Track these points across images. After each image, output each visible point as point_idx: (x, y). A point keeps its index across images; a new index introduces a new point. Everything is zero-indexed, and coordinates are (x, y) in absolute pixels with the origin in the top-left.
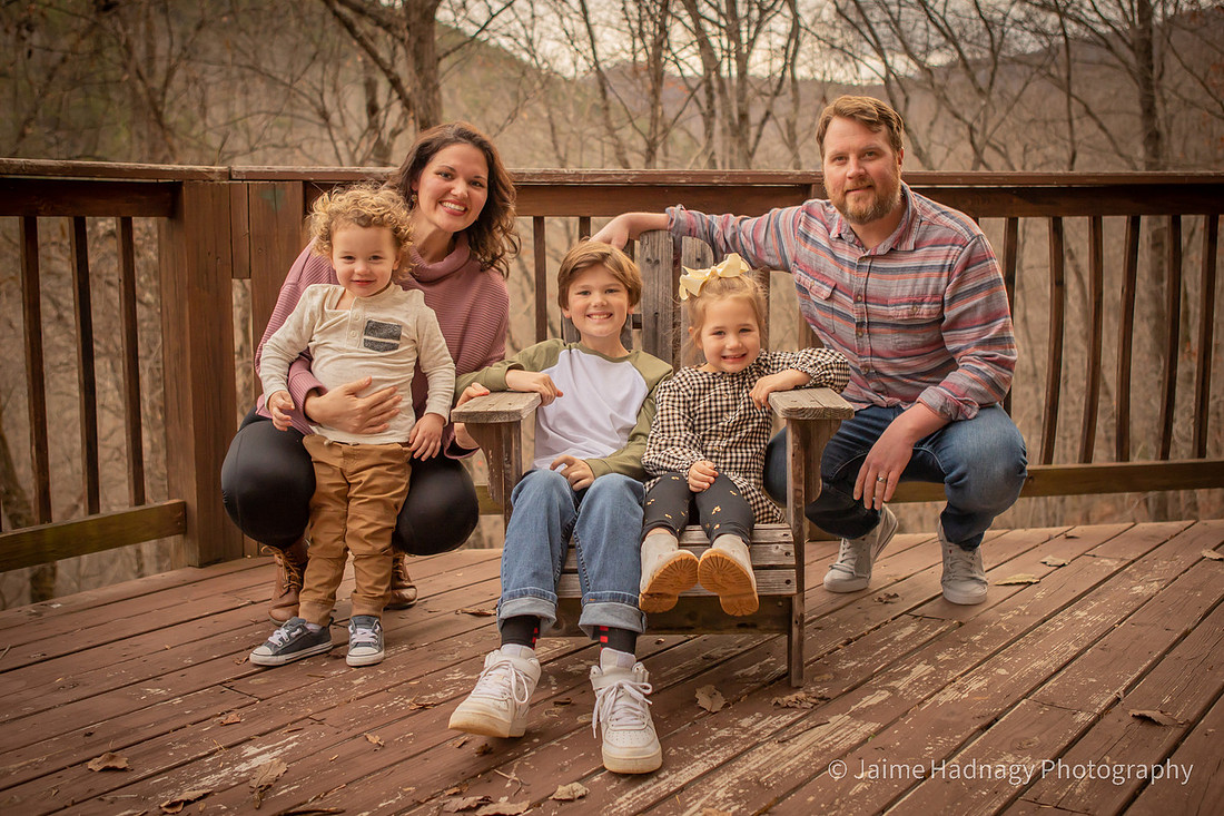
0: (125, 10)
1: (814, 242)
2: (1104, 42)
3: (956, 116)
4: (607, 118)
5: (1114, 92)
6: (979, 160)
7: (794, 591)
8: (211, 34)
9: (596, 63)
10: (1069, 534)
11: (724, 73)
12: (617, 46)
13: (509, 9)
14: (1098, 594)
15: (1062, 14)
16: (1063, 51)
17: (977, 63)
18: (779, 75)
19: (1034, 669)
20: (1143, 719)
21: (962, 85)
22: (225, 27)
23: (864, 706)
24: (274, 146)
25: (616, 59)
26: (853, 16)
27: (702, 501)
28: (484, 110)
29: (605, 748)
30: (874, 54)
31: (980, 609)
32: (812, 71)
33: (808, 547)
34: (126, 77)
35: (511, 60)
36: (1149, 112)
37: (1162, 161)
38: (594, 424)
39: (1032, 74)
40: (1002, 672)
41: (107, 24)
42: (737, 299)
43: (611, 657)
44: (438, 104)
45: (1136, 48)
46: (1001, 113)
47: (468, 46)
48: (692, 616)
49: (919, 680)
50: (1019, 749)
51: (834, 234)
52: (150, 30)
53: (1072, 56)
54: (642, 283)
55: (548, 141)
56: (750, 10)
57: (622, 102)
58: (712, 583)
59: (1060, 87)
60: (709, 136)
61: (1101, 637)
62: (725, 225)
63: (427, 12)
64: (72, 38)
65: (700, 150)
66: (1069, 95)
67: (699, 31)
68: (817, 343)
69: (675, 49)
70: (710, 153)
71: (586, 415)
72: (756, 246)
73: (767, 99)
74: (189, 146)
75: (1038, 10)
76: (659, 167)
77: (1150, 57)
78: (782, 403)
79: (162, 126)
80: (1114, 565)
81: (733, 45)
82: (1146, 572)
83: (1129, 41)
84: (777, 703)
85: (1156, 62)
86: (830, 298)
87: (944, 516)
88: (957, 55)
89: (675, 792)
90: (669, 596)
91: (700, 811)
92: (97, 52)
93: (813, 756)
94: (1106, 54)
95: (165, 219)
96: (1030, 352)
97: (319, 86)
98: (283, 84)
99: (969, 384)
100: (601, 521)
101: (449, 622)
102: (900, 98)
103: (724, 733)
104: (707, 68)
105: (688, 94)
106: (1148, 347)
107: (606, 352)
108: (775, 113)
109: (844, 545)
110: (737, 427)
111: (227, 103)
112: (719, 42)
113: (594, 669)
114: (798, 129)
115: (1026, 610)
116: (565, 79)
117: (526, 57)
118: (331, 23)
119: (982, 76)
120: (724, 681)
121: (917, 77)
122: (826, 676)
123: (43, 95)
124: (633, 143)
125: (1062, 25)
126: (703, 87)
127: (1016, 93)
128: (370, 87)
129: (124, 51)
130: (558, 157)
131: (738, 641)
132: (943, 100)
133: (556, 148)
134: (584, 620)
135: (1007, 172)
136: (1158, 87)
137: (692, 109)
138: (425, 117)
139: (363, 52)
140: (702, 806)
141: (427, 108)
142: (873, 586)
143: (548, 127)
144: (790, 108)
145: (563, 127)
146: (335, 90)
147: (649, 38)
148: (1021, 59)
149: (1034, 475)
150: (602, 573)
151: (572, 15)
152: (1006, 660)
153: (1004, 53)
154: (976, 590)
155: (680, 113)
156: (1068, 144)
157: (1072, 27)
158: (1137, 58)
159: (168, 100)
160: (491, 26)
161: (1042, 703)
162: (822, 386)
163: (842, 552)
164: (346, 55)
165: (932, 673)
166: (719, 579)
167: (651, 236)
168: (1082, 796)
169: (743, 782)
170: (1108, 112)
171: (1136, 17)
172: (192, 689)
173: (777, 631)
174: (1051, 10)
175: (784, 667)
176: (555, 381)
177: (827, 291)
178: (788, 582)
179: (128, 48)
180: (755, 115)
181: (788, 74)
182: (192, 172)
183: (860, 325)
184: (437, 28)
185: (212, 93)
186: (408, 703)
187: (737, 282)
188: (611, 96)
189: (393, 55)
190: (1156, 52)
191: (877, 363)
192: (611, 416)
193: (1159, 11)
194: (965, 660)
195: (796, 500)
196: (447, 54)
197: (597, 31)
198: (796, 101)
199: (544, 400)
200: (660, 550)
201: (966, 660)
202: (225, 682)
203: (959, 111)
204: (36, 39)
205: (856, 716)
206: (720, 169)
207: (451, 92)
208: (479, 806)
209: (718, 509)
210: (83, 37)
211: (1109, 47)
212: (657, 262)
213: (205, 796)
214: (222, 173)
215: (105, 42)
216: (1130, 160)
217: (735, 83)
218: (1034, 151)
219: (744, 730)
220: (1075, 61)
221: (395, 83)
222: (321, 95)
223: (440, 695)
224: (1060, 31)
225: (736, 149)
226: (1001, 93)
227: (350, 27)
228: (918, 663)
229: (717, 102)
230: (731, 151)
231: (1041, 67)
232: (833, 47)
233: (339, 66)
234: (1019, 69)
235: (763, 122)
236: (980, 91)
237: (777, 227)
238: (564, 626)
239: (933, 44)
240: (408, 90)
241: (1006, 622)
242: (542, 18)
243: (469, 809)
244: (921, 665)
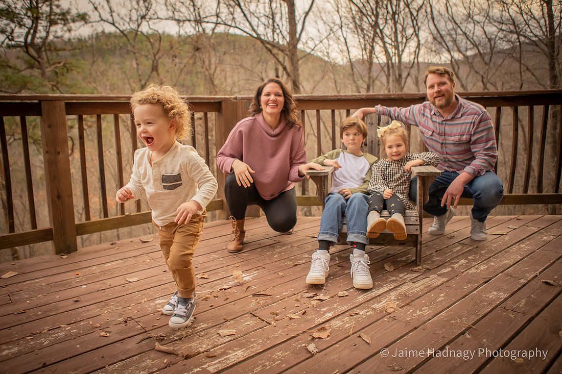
0: (203, 50)
1: (427, 116)
2: (534, 43)
3: (477, 72)
4: (353, 78)
5: (539, 62)
6: (485, 87)
7: (419, 233)
8: (228, 56)
9: (350, 59)
10: (518, 218)
11: (393, 61)
12: (357, 54)
13: (321, 44)
14: (529, 239)
15: (518, 34)
16: (518, 48)
17: (485, 53)
18: (412, 61)
19: (505, 264)
20: (546, 283)
21: (479, 62)
22: (232, 54)
23: (442, 272)
24: (247, 90)
25: (357, 58)
26: (439, 39)
27: (387, 202)
28: (313, 77)
29: (354, 281)
30: (447, 52)
31: (485, 242)
32: (424, 59)
33: (423, 219)
34: (203, 70)
35: (321, 59)
36: (552, 68)
37: (557, 86)
38: (351, 177)
39: (506, 57)
40: (493, 264)
41: (197, 54)
42: (395, 136)
43: (357, 252)
44: (298, 75)
45: (548, 45)
46: (494, 71)
47: (307, 56)
48: (384, 240)
49: (462, 265)
50: (498, 290)
51: (432, 113)
52: (210, 57)
53: (522, 49)
54: (368, 131)
55: (334, 86)
56: (402, 39)
57: (359, 72)
58: (391, 229)
59: (517, 61)
60: (388, 82)
61: (530, 254)
62: (395, 111)
63: (295, 45)
64: (187, 59)
65: (385, 88)
66: (520, 63)
67: (385, 47)
68: (427, 150)
69: (376, 54)
70: (388, 88)
71: (348, 173)
72: (406, 117)
73: (408, 70)
74: (222, 91)
75: (509, 34)
76: (371, 93)
77: (554, 48)
78: (415, 170)
79: (214, 85)
80: (536, 229)
81: (396, 52)
82: (549, 232)
83: (545, 43)
84: (412, 270)
85: (556, 49)
86: (432, 135)
87: (472, 210)
88: (477, 51)
89: (377, 296)
90: (377, 233)
91: (385, 302)
92: (195, 63)
93: (425, 287)
94: (535, 48)
95: (217, 113)
96: (503, 155)
97: (261, 71)
98: (249, 70)
99: (481, 164)
100: (354, 209)
101: (303, 239)
102: (456, 67)
103: (394, 278)
104: (388, 60)
105: (381, 69)
106: (550, 154)
107: (355, 154)
108: (411, 74)
109: (435, 219)
110: (399, 179)
111: (232, 77)
112: (391, 50)
113: (351, 255)
114: (419, 79)
115: (502, 243)
116: (340, 65)
117: (326, 59)
118: (265, 50)
119: (487, 58)
120: (394, 262)
121: (462, 60)
122: (429, 262)
123: (179, 77)
124: (362, 86)
125: (518, 38)
126: (386, 67)
127: (500, 64)
128: (277, 70)
129: (202, 62)
130: (337, 91)
131: (398, 249)
132: (471, 67)
133: (336, 88)
134: (348, 240)
135: (496, 91)
136: (556, 59)
137: (383, 73)
138: (294, 79)
139: (275, 59)
140: (387, 301)
141: (295, 76)
142: (445, 233)
143: (333, 81)
144: (417, 72)
145: (339, 81)
146: (266, 71)
147: (368, 51)
148: (502, 52)
149: (505, 197)
150: (354, 225)
151: (342, 44)
152: (494, 260)
153: (495, 50)
154: (483, 236)
155: (379, 75)
156: (520, 81)
157: (522, 39)
158: (548, 49)
159: (215, 77)
160: (315, 49)
161: (507, 275)
162: (429, 165)
163: (435, 221)
164: (269, 60)
165: (467, 263)
166: (393, 228)
167: (370, 115)
168: (522, 308)
169: (400, 294)
170: (535, 69)
171: (548, 33)
173: (413, 246)
174: (514, 33)
175: (414, 258)
176: (339, 163)
177: (430, 133)
178: (417, 230)
179: (204, 62)
180: (404, 75)
181: (416, 61)
182: (225, 98)
183: (442, 144)
184: (298, 50)
185: (228, 74)
186: (291, 264)
187: (396, 130)
188: (355, 70)
189: (284, 60)
190: (556, 46)
191: (449, 156)
192: (357, 174)
193: (558, 31)
194: (478, 259)
195: (420, 203)
196: (301, 59)
197: (350, 49)
198: (419, 69)
199: (335, 169)
200: (374, 218)
203: (478, 71)
204: (177, 60)
205: (439, 275)
206: (391, 93)
207: (302, 71)
208: (314, 296)
209: (393, 205)
210: (191, 59)
211: (537, 45)
212: (373, 124)
213: (230, 287)
214: (233, 98)
215: (197, 60)
216: (544, 86)
217: (397, 64)
218: (506, 84)
219: (401, 278)
220: (523, 51)
221: (285, 68)
222: (262, 73)
223: (301, 262)
224: (517, 40)
225: (397, 86)
226: (494, 64)
227: (270, 51)
229: (391, 71)
230: (396, 87)
231: (509, 54)
232: (432, 51)
233: (267, 64)
234: (501, 55)
235: (407, 77)
236: (486, 64)
237: (413, 112)
238: (341, 242)
239: (469, 48)
240: (289, 71)
241: (494, 247)
242: (332, 45)
243: (310, 297)
244: (463, 260)
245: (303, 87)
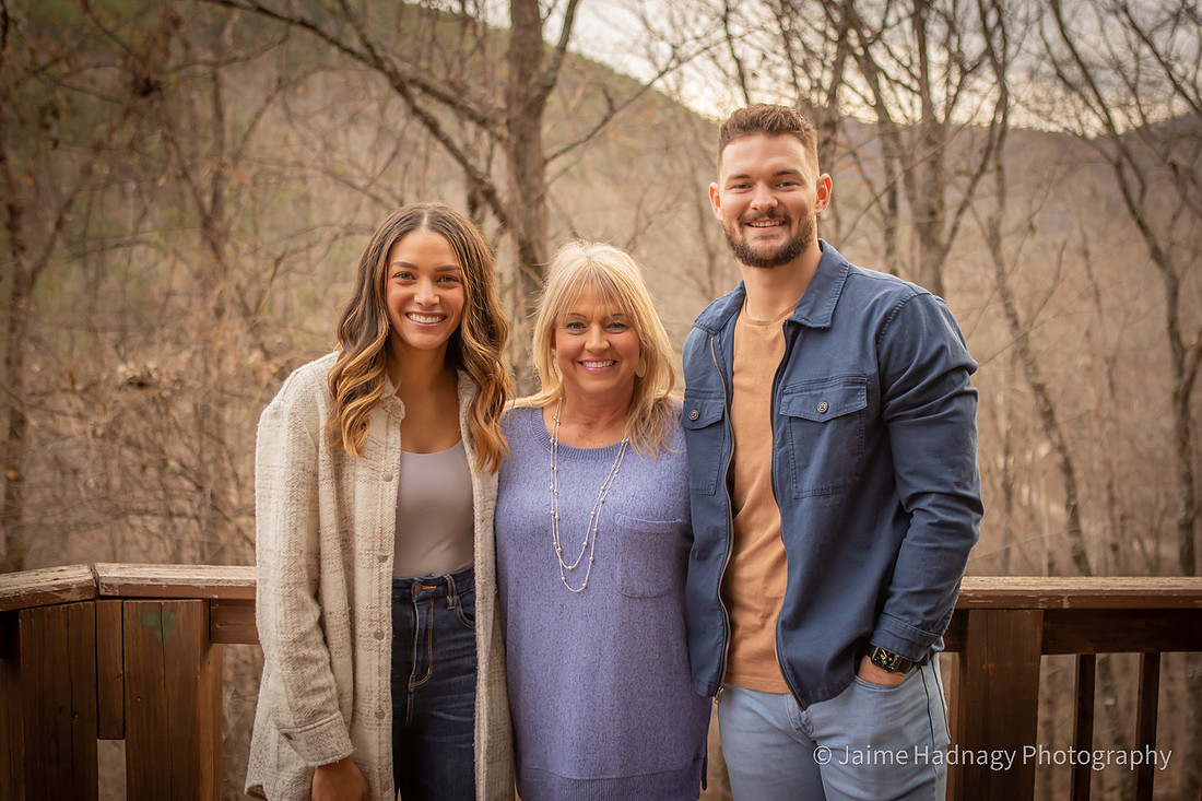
26: (1074, 77)
63: (531, 104)
102: (1136, 187)
138: (524, 236)
189: (489, 162)
196: (556, 156)
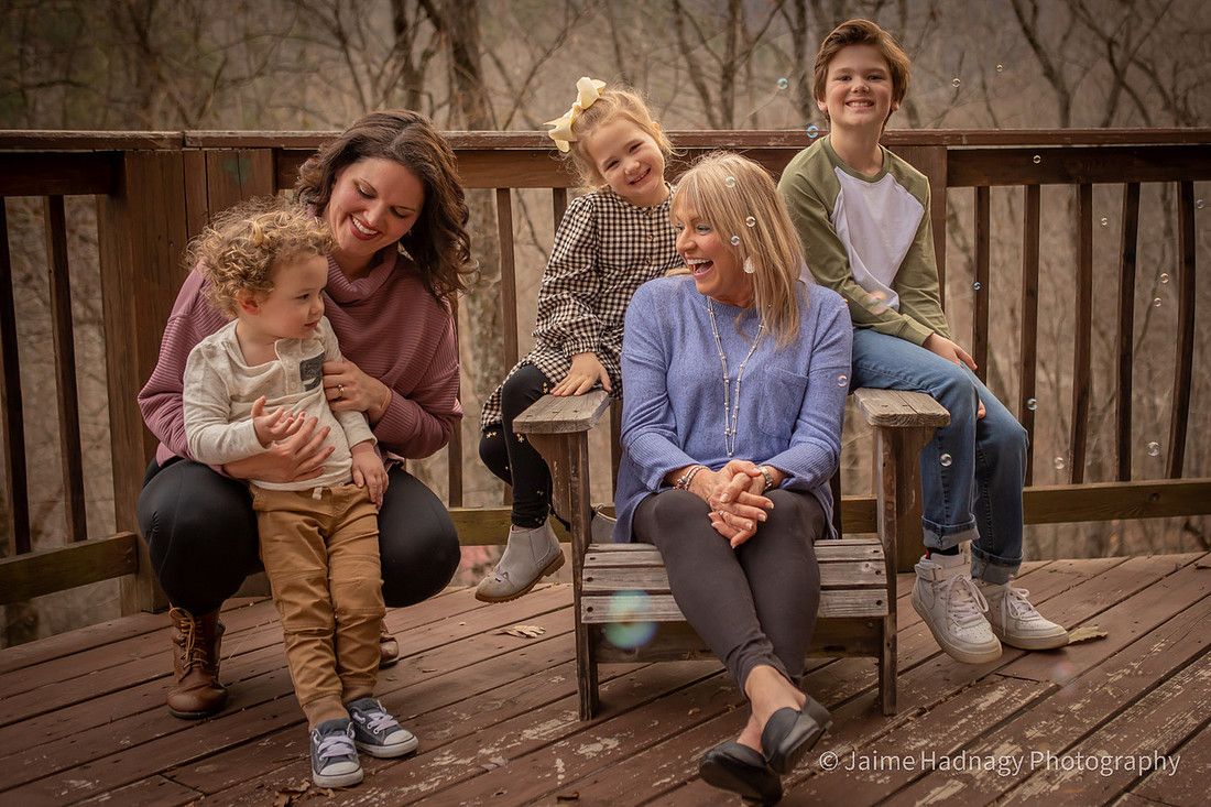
4: (680, 34)
10: (1201, 563)
23: (931, 802)
95: (105, 196)
105: (775, 7)
115: (1139, 669)
137: (779, 23)
152: (1109, 737)
155: (765, 28)
172: (126, 780)
182: (135, 139)
194: (1059, 737)
201: (1062, 738)
202: (166, 771)
214: (173, 140)
222: (336, 13)
223: (423, 787)
228: (1002, 742)
229: (810, 14)
241: (1113, 684)
244: (1006, 745)
245: (499, 64)
